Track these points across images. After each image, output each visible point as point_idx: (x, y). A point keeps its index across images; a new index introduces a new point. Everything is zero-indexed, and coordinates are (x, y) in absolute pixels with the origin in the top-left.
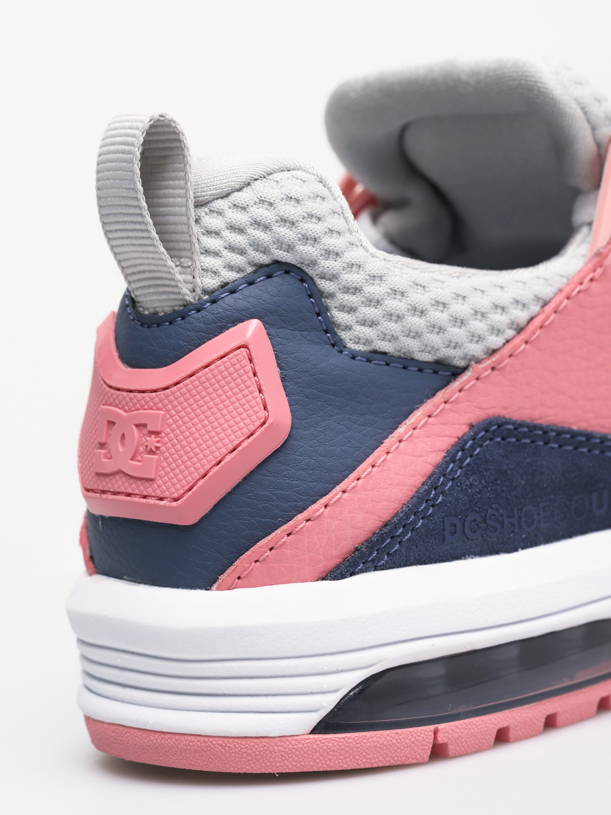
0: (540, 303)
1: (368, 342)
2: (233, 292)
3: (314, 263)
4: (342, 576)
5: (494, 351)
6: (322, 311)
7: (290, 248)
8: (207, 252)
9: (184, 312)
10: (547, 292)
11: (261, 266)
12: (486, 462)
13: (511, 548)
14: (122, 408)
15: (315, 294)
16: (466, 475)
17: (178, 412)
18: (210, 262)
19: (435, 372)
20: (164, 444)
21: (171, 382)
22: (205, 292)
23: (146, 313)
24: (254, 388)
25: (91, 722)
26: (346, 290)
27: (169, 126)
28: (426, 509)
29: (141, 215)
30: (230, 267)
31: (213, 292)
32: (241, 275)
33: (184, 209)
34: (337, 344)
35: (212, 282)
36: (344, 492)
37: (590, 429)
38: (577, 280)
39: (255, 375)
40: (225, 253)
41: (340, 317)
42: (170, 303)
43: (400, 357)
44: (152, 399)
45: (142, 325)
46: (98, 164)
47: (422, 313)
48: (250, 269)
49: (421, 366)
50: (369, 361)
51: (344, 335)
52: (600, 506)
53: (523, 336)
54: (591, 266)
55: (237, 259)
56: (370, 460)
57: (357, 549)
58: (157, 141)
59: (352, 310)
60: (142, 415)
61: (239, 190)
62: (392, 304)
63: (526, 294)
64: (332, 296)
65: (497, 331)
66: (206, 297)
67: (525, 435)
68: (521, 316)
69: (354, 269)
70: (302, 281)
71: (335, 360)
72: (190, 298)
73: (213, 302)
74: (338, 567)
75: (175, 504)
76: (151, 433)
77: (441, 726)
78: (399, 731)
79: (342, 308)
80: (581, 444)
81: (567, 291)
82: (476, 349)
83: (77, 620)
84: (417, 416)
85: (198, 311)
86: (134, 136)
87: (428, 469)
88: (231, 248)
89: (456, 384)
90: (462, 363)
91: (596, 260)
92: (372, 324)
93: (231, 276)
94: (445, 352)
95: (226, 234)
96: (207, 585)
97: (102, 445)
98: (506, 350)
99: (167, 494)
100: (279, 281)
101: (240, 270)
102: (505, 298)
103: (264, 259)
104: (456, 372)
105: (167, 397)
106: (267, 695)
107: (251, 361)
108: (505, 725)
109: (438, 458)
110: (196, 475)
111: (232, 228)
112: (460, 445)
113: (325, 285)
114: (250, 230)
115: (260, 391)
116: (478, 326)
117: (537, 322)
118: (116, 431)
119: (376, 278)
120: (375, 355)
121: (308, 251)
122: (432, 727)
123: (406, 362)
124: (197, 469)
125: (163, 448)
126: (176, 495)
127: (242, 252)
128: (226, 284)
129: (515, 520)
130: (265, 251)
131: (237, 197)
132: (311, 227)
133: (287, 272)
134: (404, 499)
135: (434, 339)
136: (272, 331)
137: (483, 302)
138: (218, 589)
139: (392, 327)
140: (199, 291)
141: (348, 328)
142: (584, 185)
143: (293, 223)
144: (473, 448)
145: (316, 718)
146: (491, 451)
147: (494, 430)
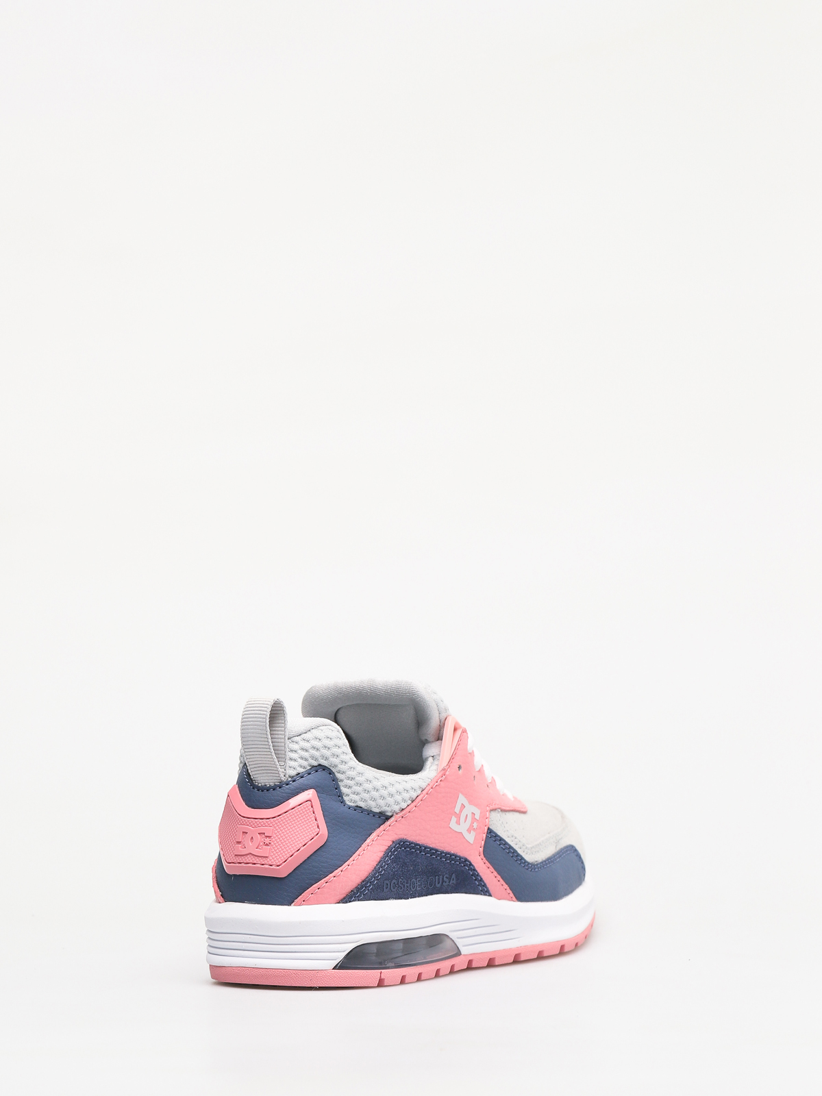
0: (421, 790)
1: (355, 802)
2: (302, 777)
3: (336, 766)
4: (346, 902)
5: (403, 809)
6: (338, 788)
7: (327, 759)
8: (291, 759)
9: (281, 785)
10: (424, 785)
11: (313, 767)
12: (399, 858)
13: (406, 897)
14: (251, 826)
15: (335, 780)
16: (392, 862)
17: (280, 828)
18: (292, 763)
19: (379, 817)
20: (273, 842)
21: (277, 815)
22: (290, 777)
23: (260, 785)
24: (313, 819)
25: (212, 967)
26: (348, 778)
27: (280, 704)
28: (378, 876)
29: (268, 741)
30: (301, 766)
31: (293, 777)
32: (305, 770)
33: (283, 740)
34: (343, 802)
35: (293, 773)
37: (437, 848)
38: (435, 780)
39: (314, 813)
40: (299, 760)
41: (344, 790)
42: (273, 781)
43: (367, 810)
44: (267, 822)
45: (258, 790)
46: (242, 719)
47: (377, 790)
48: (309, 768)
49: (374, 814)
50: (355, 810)
51: (345, 798)
52: (439, 883)
53: (414, 804)
54: (440, 774)
55: (305, 763)
56: (358, 852)
57: (352, 891)
58: (276, 710)
59: (350, 787)
60: (262, 829)
61: (305, 733)
62: (367, 786)
63: (416, 785)
64: (342, 781)
65: (404, 801)
66: (290, 779)
67: (413, 848)
68: (414, 795)
69: (352, 769)
70: (330, 774)
71: (342, 809)
72: (283, 779)
73: (294, 781)
74: (344, 898)
75: (278, 867)
76: (267, 837)
77: (383, 971)
79: (346, 786)
80: (433, 854)
81: (431, 784)
82: (397, 808)
83: (208, 921)
84: (374, 835)
85: (287, 785)
86: (266, 707)
87: (378, 859)
88: (302, 758)
89: (388, 823)
90: (390, 814)
91: (443, 772)
92: (358, 794)
93: (301, 770)
94: (384, 809)
95: (299, 751)
96: (289, 904)
97: (239, 843)
98: (408, 810)
99: (274, 863)
100: (320, 773)
101: (304, 768)
102: (408, 786)
103: (315, 763)
104: (388, 818)
105: (274, 821)
106: (315, 952)
107: (312, 807)
108: (405, 974)
109: (381, 854)
110: (288, 855)
111: (302, 749)
112: (389, 849)
113: (339, 776)
114: (310, 751)
115: (316, 820)
116: (399, 798)
117: (420, 798)
118: (248, 836)
119: (360, 774)
120: (357, 808)
121: (334, 760)
122: (380, 971)
123: (369, 812)
124: (289, 853)
125: (272, 843)
126: (278, 864)
127: (306, 760)
128: (299, 774)
129: (408, 885)
130: (316, 760)
131: (304, 736)
133: (324, 770)
134: (370, 871)
135: (381, 802)
137: (400, 787)
138: (294, 905)
139: (366, 796)
140: (287, 776)
141: (348, 795)
142: (430, 738)
143: (329, 748)
144: (394, 851)
145: (335, 963)
146: (401, 853)
147: (402, 844)
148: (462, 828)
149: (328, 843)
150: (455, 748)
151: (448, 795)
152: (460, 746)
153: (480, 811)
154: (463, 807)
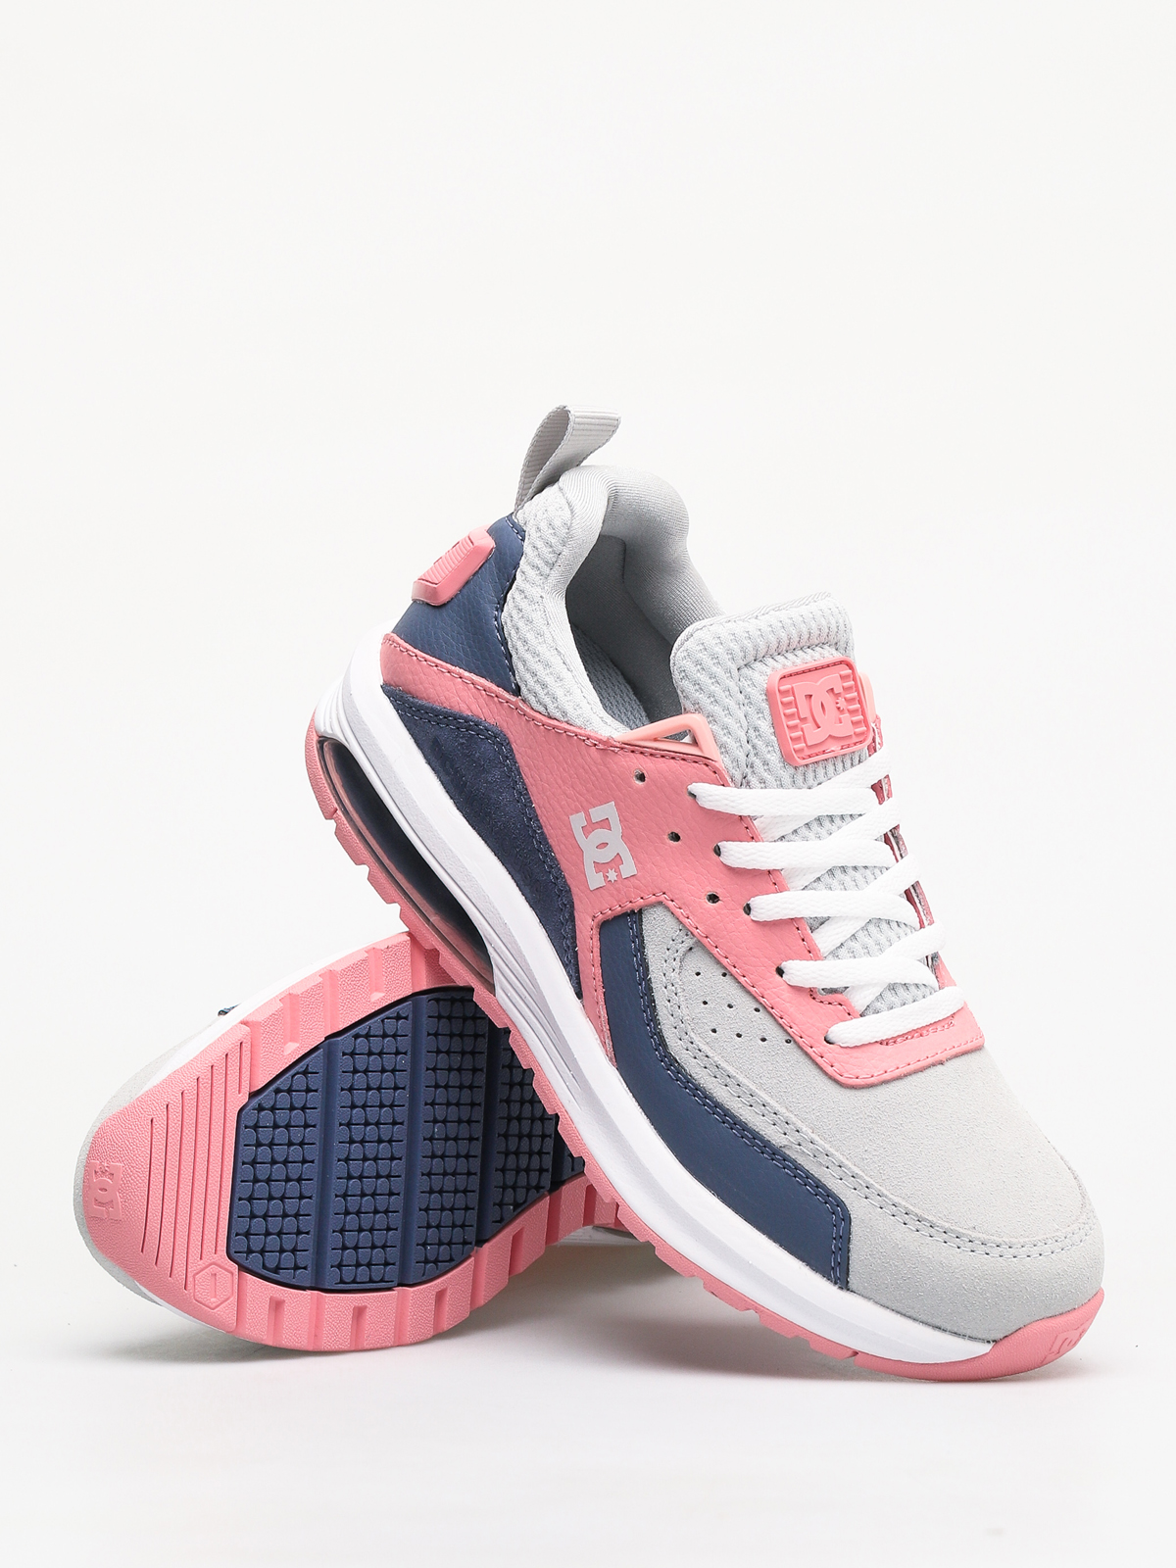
5: (531, 707)
49: (513, 672)
123: (509, 658)
146: (487, 748)
147: (499, 740)
148: (590, 849)
150: (656, 749)
151: (594, 778)
152: (672, 761)
153: (636, 873)
154: (605, 824)
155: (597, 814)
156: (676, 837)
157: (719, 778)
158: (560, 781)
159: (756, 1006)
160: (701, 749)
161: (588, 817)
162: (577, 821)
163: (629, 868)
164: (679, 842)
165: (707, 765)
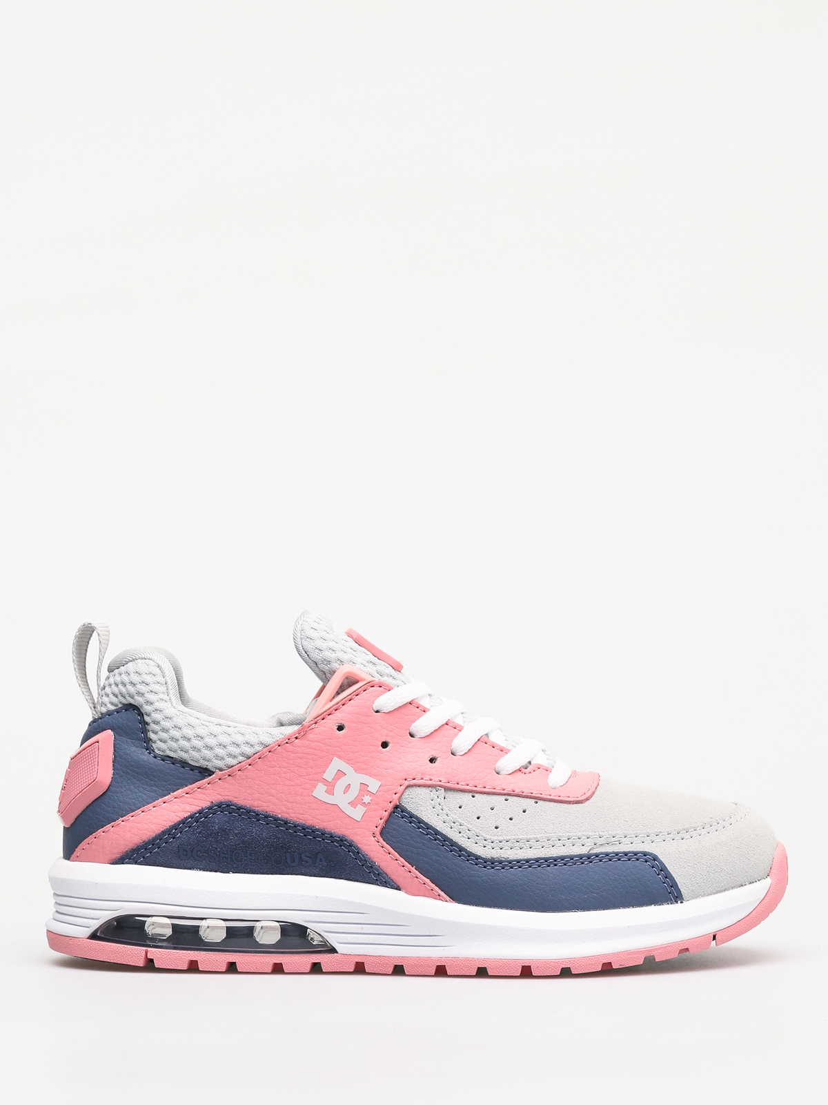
1: (164, 751)
2: (111, 715)
3: (142, 706)
5: (231, 767)
6: (145, 731)
8: (106, 694)
11: (124, 705)
13: (225, 870)
15: (143, 722)
17: (73, 771)
19: (198, 772)
24: (96, 763)
26: (154, 722)
30: (112, 704)
32: (115, 708)
34: (149, 749)
35: (104, 710)
36: (123, 821)
37: (289, 818)
39: (98, 756)
41: (152, 736)
43: (181, 761)
47: (189, 740)
48: (120, 706)
49: (193, 768)
50: (164, 760)
51: (153, 745)
52: (292, 861)
53: (249, 761)
55: (115, 700)
59: (156, 733)
62: (174, 733)
64: (148, 724)
67: (244, 814)
68: (250, 750)
70: (139, 715)
71: (145, 756)
74: (116, 859)
77: (149, 949)
78: (126, 946)
79: (153, 731)
80: (281, 825)
82: (220, 764)
84: (180, 792)
87: (176, 820)
88: (114, 694)
89: (208, 779)
90: (213, 770)
92: (165, 742)
93: (112, 708)
94: (203, 763)
95: (113, 686)
98: (239, 767)
100: (130, 713)
101: (116, 705)
103: (125, 701)
104: (211, 773)
107: (98, 749)
111: (115, 684)
113: (147, 719)
114: (120, 686)
115: (97, 765)
116: (221, 752)
120: (165, 758)
121: (140, 699)
122: (144, 948)
123: (184, 764)
127: (117, 696)
128: (109, 711)
129: (228, 856)
130: (125, 697)
132: (142, 688)
133: (133, 709)
134: (157, 832)
135: (196, 755)
136: (117, 737)
140: (99, 713)
141: (155, 742)
143: (134, 685)
146: (219, 818)
147: (224, 807)
148: (341, 799)
149: (109, 793)
150: (337, 703)
151: (310, 757)
152: (352, 701)
153: (380, 783)
154: (341, 774)
155: (329, 775)
156: (385, 745)
157: (384, 688)
158: (288, 782)
159: (504, 797)
160: (363, 680)
161: (325, 782)
162: (320, 792)
163: (374, 785)
164: (390, 745)
165: (373, 686)
